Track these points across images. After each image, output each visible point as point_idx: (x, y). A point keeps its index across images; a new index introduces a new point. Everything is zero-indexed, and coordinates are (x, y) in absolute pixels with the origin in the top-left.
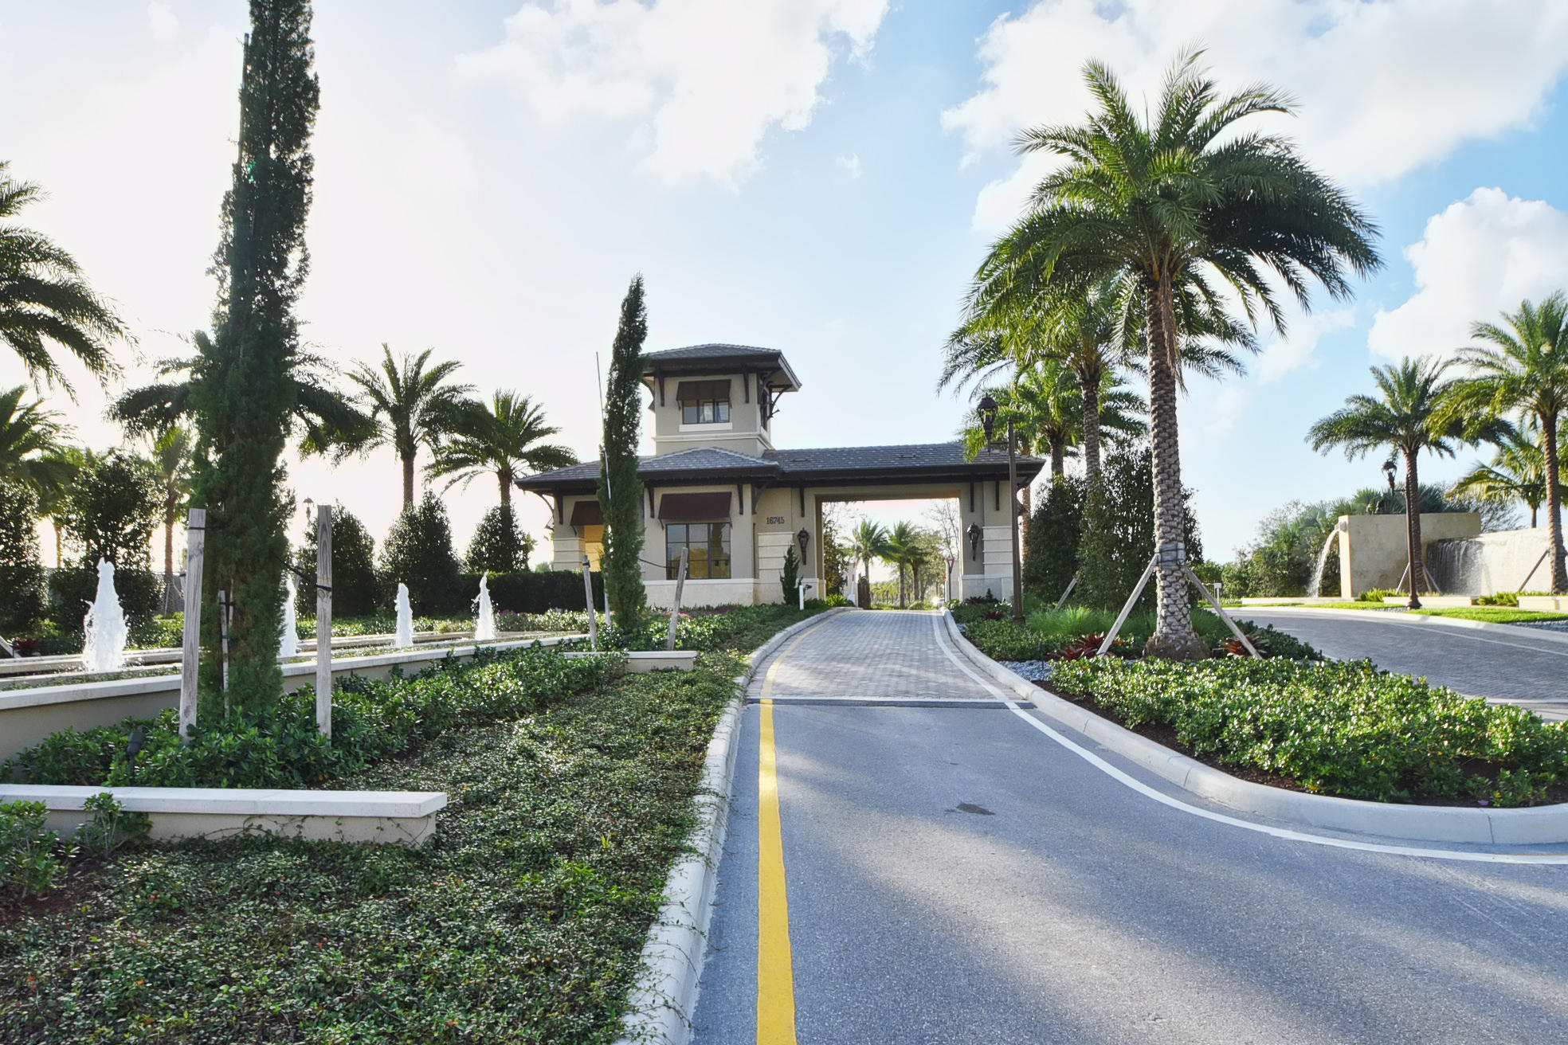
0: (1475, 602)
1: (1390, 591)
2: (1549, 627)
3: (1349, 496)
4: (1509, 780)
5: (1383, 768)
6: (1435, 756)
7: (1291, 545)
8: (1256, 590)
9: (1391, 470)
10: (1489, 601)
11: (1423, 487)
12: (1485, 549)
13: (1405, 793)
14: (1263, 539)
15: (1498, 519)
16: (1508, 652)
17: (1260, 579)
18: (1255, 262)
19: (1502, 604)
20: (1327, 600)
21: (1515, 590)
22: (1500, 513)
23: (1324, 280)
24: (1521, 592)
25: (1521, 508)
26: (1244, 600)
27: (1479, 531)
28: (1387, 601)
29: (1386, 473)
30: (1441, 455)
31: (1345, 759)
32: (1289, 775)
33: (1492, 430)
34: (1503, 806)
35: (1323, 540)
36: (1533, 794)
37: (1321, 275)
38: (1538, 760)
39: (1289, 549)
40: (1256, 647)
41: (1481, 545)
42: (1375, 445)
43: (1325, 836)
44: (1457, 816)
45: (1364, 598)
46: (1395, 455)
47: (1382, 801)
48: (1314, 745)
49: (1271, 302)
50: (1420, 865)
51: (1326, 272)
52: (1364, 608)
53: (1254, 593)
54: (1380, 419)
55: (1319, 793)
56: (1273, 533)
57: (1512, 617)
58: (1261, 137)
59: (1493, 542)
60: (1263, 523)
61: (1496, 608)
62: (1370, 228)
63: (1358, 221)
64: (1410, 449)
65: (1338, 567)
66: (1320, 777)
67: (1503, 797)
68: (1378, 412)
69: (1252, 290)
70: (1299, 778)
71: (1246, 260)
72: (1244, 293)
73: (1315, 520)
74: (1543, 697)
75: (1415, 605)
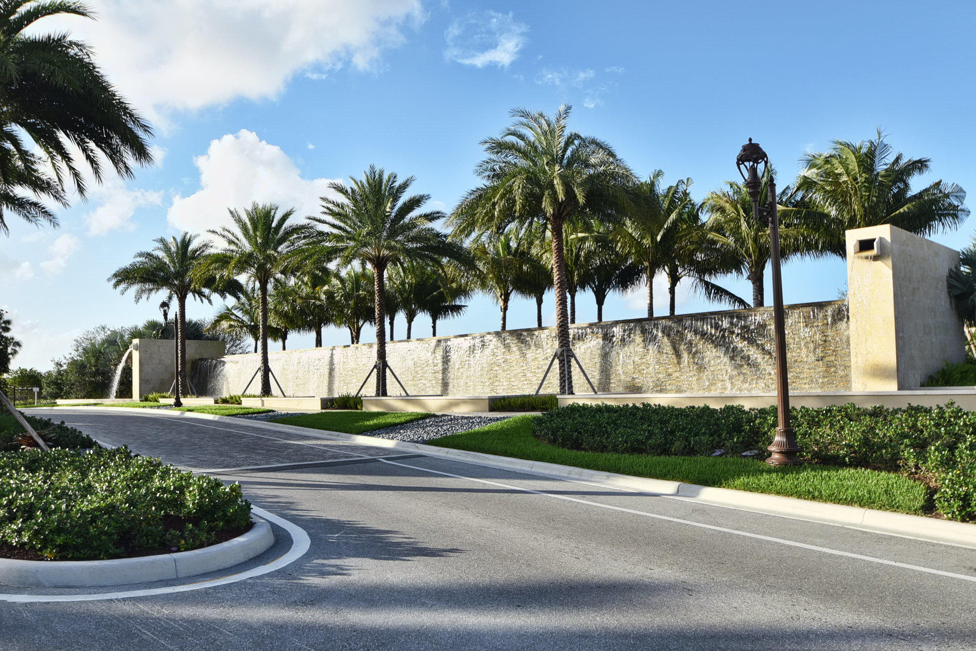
0: (216, 402)
1: (164, 394)
2: (255, 418)
3: (141, 324)
4: (191, 531)
5: (106, 533)
6: (146, 518)
7: (97, 359)
8: (69, 393)
9: (166, 308)
10: (225, 401)
11: (190, 322)
12: (226, 365)
13: (122, 550)
14: (76, 353)
15: (236, 346)
16: (229, 435)
17: (73, 384)
18: (62, 136)
19: (232, 403)
20: (121, 401)
21: (240, 393)
22: (238, 342)
23: (113, 161)
24: (243, 396)
25: (249, 341)
26: (59, 401)
27: (223, 354)
28: (162, 401)
29: (162, 310)
30: (202, 300)
31: (77, 529)
32: (33, 547)
33: (233, 288)
34: (186, 550)
35: (121, 355)
36: (207, 538)
37: (111, 157)
38: (214, 514)
39: (96, 362)
40: (44, 440)
41: (224, 363)
42: (158, 290)
43: (54, 594)
44: (153, 562)
45: (146, 400)
46: (170, 298)
47: (103, 559)
48: (53, 522)
49: (74, 169)
50: (120, 605)
51: (115, 157)
52: (144, 407)
53: (67, 396)
54: (163, 271)
55: (55, 560)
56: (84, 349)
57: (236, 412)
58: (68, 39)
59: (231, 362)
60: (77, 341)
61: (228, 405)
62: (146, 128)
63: (136, 120)
64: (181, 294)
65: (131, 376)
66: (56, 546)
67: (186, 543)
68: (162, 266)
69: (59, 157)
70: (40, 550)
71: (55, 133)
72: (52, 158)
73: (116, 341)
74: (239, 466)
75: (178, 404)
